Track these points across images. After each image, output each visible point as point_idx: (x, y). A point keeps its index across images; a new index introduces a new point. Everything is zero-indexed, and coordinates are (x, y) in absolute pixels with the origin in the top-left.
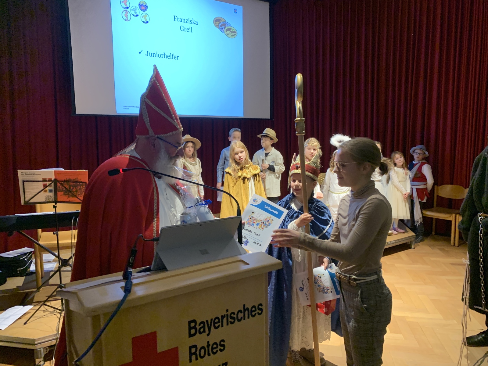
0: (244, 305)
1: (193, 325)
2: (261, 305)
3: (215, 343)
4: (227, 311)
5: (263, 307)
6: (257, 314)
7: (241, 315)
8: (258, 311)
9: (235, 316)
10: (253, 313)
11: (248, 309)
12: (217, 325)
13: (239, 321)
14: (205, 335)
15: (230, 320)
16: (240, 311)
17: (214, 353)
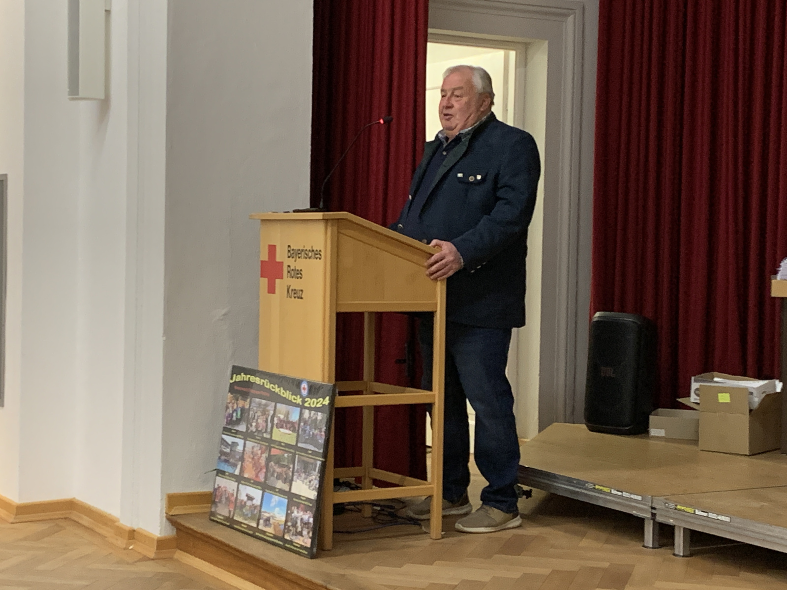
0: (312, 247)
1: (289, 249)
2: (320, 251)
3: (298, 270)
4: (304, 247)
5: (322, 253)
6: (318, 259)
7: (310, 254)
8: (318, 256)
9: (307, 253)
10: (317, 256)
11: (313, 251)
12: (300, 255)
13: (310, 258)
14: (294, 259)
15: (306, 256)
16: (309, 251)
17: (298, 278)
